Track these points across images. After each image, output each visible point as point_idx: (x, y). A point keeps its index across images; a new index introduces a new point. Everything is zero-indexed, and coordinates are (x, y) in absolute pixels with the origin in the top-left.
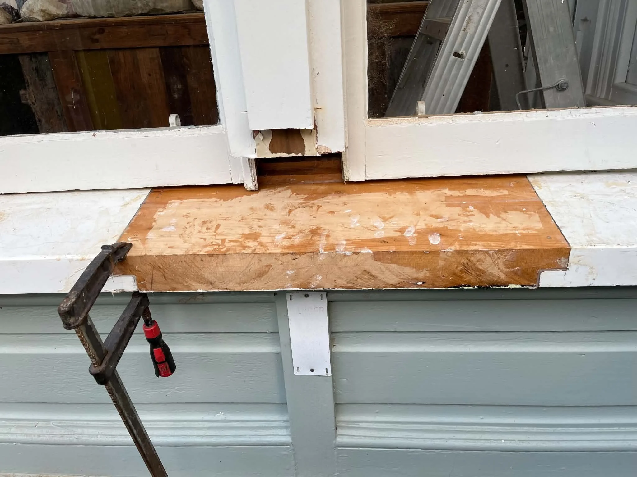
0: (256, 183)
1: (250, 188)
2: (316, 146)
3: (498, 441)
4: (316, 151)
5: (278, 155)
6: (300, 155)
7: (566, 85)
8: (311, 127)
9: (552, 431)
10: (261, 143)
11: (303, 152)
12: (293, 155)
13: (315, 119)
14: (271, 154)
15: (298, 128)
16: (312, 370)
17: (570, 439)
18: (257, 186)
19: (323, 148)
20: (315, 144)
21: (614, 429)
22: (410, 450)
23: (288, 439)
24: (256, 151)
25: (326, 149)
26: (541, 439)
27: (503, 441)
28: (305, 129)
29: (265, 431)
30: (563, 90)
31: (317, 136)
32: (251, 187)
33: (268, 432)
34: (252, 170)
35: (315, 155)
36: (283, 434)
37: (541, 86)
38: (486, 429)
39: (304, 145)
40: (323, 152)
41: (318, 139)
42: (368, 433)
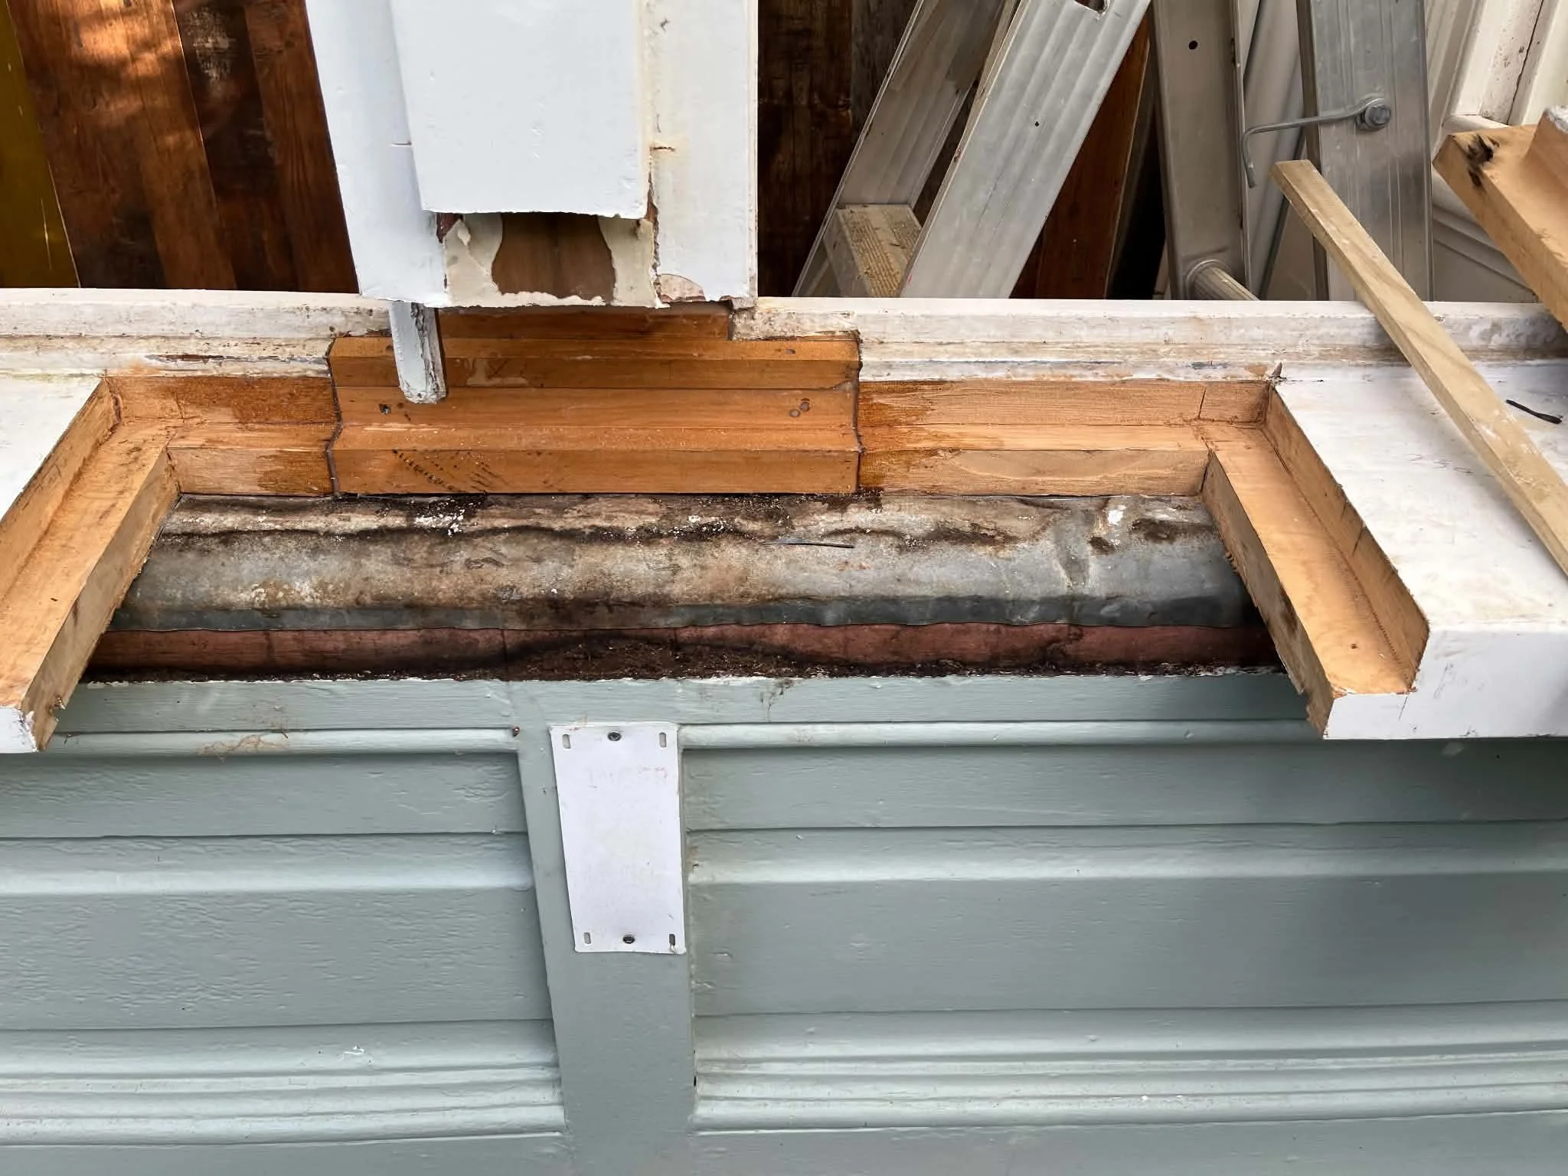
0: (440, 380)
1: (419, 395)
2: (652, 273)
3: (1133, 1099)
4: (653, 292)
5: (524, 299)
6: (597, 301)
7: (1385, 114)
8: (639, 212)
9: (1274, 1069)
10: (466, 256)
11: (608, 294)
12: (574, 300)
13: (651, 186)
14: (499, 294)
15: (591, 213)
16: (629, 939)
17: (1318, 1089)
18: (442, 389)
19: (675, 283)
20: (651, 268)
21: (1429, 1061)
22: (900, 1129)
23: (555, 1114)
24: (446, 281)
25: (688, 286)
26: (1242, 1090)
27: (1145, 1098)
28: (617, 216)
29: (489, 1094)
30: (1375, 127)
31: (656, 243)
32: (423, 393)
33: (496, 1098)
34: (426, 339)
35: (649, 306)
36: (542, 1101)
37: (1316, 114)
38: (1101, 1068)
39: (613, 270)
40: (674, 296)
41: (659, 250)
42: (786, 1091)
